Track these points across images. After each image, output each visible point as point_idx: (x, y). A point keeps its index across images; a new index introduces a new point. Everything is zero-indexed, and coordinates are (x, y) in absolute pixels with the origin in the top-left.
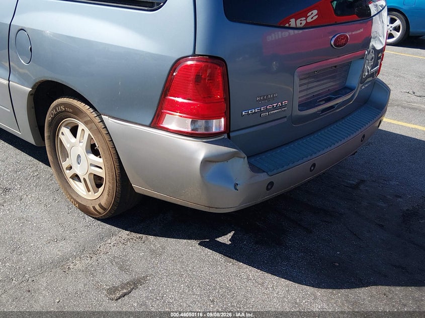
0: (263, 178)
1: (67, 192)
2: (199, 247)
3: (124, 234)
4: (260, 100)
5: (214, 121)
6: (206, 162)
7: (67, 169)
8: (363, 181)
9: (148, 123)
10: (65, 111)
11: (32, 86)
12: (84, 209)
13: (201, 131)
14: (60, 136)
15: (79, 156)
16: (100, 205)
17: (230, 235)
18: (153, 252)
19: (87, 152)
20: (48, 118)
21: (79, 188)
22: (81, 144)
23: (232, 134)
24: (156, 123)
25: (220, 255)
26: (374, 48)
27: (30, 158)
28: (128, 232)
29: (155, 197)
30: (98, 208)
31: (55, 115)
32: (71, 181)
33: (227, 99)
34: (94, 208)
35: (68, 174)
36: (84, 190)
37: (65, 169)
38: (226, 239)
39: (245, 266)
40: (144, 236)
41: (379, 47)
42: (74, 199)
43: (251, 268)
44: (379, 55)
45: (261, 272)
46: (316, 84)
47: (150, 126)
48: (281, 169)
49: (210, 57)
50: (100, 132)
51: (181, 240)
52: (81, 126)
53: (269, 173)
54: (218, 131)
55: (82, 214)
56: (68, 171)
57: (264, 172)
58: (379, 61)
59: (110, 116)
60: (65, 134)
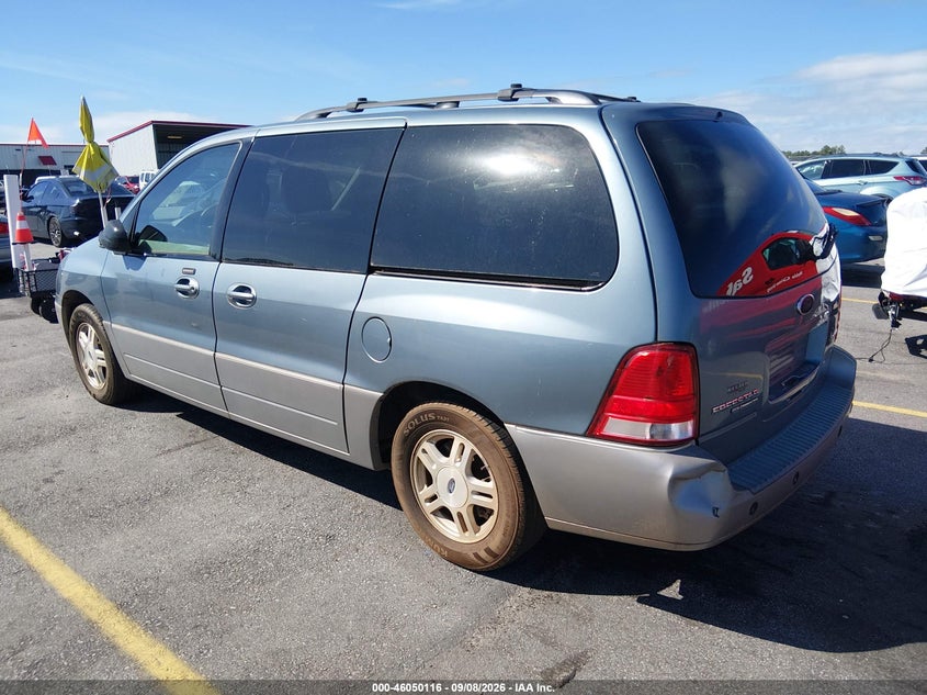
0: (747, 497)
1: (427, 533)
2: (639, 605)
3: (524, 592)
4: (732, 391)
5: (673, 425)
6: (676, 480)
7: (426, 501)
8: (831, 494)
9: (582, 431)
10: (436, 420)
11: (385, 388)
12: (458, 560)
13: (659, 439)
14: (420, 454)
15: (452, 481)
16: (488, 551)
17: (677, 585)
18: (577, 616)
19: (467, 475)
20: (402, 429)
21: (450, 529)
22: (458, 464)
23: (701, 440)
24: (594, 431)
25: (676, 616)
26: (827, 302)
27: (341, 489)
28: (528, 589)
29: (584, 533)
30: (483, 554)
31: (417, 426)
32: (432, 518)
33: (697, 394)
34: (476, 555)
35: (428, 507)
36: (457, 530)
37: (422, 501)
38: (673, 591)
39: (718, 629)
40: (554, 594)
41: (832, 298)
42: (438, 543)
43: (728, 632)
44: (834, 308)
45: (745, 636)
46: (778, 361)
47: (584, 435)
48: (765, 484)
49: (675, 343)
50: (494, 446)
51: (610, 597)
52: (458, 440)
53: (753, 490)
54: (683, 438)
55: (452, 567)
56: (428, 504)
57: (745, 489)
58: (836, 316)
59: (517, 425)
60: (427, 453)
